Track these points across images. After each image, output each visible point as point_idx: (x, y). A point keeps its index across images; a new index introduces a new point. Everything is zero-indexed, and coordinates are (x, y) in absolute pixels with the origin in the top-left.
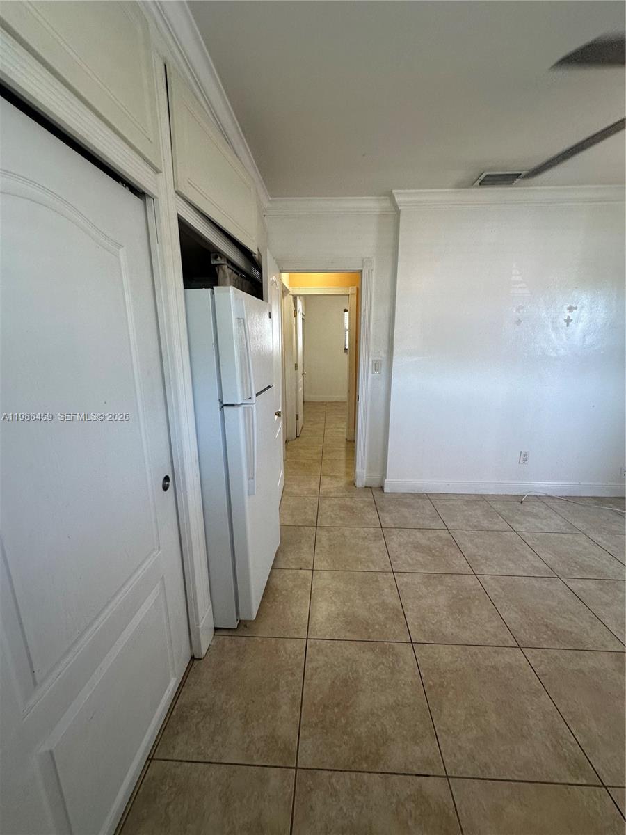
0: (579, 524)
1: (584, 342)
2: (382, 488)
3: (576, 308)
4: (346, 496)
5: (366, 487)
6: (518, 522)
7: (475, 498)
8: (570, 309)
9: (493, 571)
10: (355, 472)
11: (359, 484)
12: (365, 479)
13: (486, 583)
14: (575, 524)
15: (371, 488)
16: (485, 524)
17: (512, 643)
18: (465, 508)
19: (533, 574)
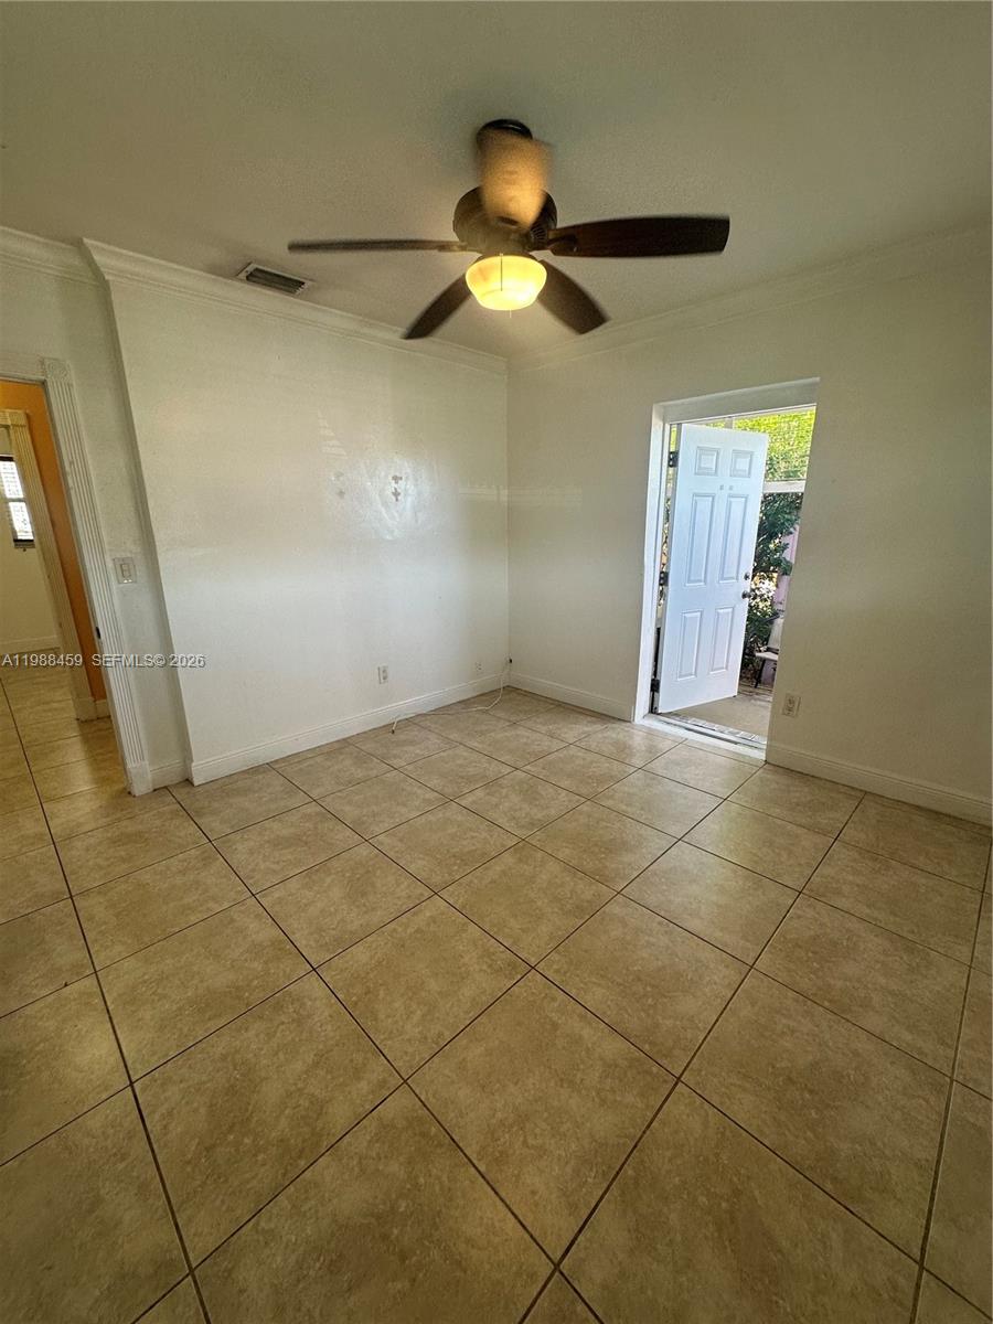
0: (454, 736)
1: (417, 521)
2: (188, 781)
3: (401, 478)
4: (119, 820)
5: (155, 790)
6: (395, 757)
7: (337, 746)
8: (396, 479)
9: (386, 826)
10: (125, 769)
11: (140, 788)
12: (150, 776)
13: (382, 844)
14: (451, 737)
15: (166, 787)
16: (360, 774)
17: (427, 893)
18: (329, 763)
19: (427, 809)
